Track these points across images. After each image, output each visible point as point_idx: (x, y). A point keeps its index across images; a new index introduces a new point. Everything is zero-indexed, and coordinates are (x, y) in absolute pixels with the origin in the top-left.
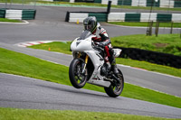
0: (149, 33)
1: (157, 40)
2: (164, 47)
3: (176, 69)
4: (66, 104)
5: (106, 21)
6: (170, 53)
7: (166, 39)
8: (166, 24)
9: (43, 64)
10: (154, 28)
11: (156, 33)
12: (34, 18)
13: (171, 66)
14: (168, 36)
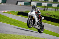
0: (44, 10)
1: (47, 12)
2: (49, 15)
3: (53, 23)
4: (15, 32)
5: (30, 5)
6: (51, 17)
7: (50, 12)
8: (50, 7)
9: (8, 18)
10: (46, 8)
11: (47, 10)
12: (6, 3)
13: (51, 21)
14: (51, 11)
